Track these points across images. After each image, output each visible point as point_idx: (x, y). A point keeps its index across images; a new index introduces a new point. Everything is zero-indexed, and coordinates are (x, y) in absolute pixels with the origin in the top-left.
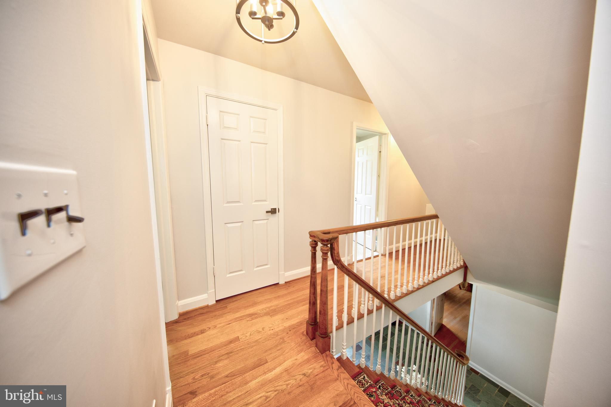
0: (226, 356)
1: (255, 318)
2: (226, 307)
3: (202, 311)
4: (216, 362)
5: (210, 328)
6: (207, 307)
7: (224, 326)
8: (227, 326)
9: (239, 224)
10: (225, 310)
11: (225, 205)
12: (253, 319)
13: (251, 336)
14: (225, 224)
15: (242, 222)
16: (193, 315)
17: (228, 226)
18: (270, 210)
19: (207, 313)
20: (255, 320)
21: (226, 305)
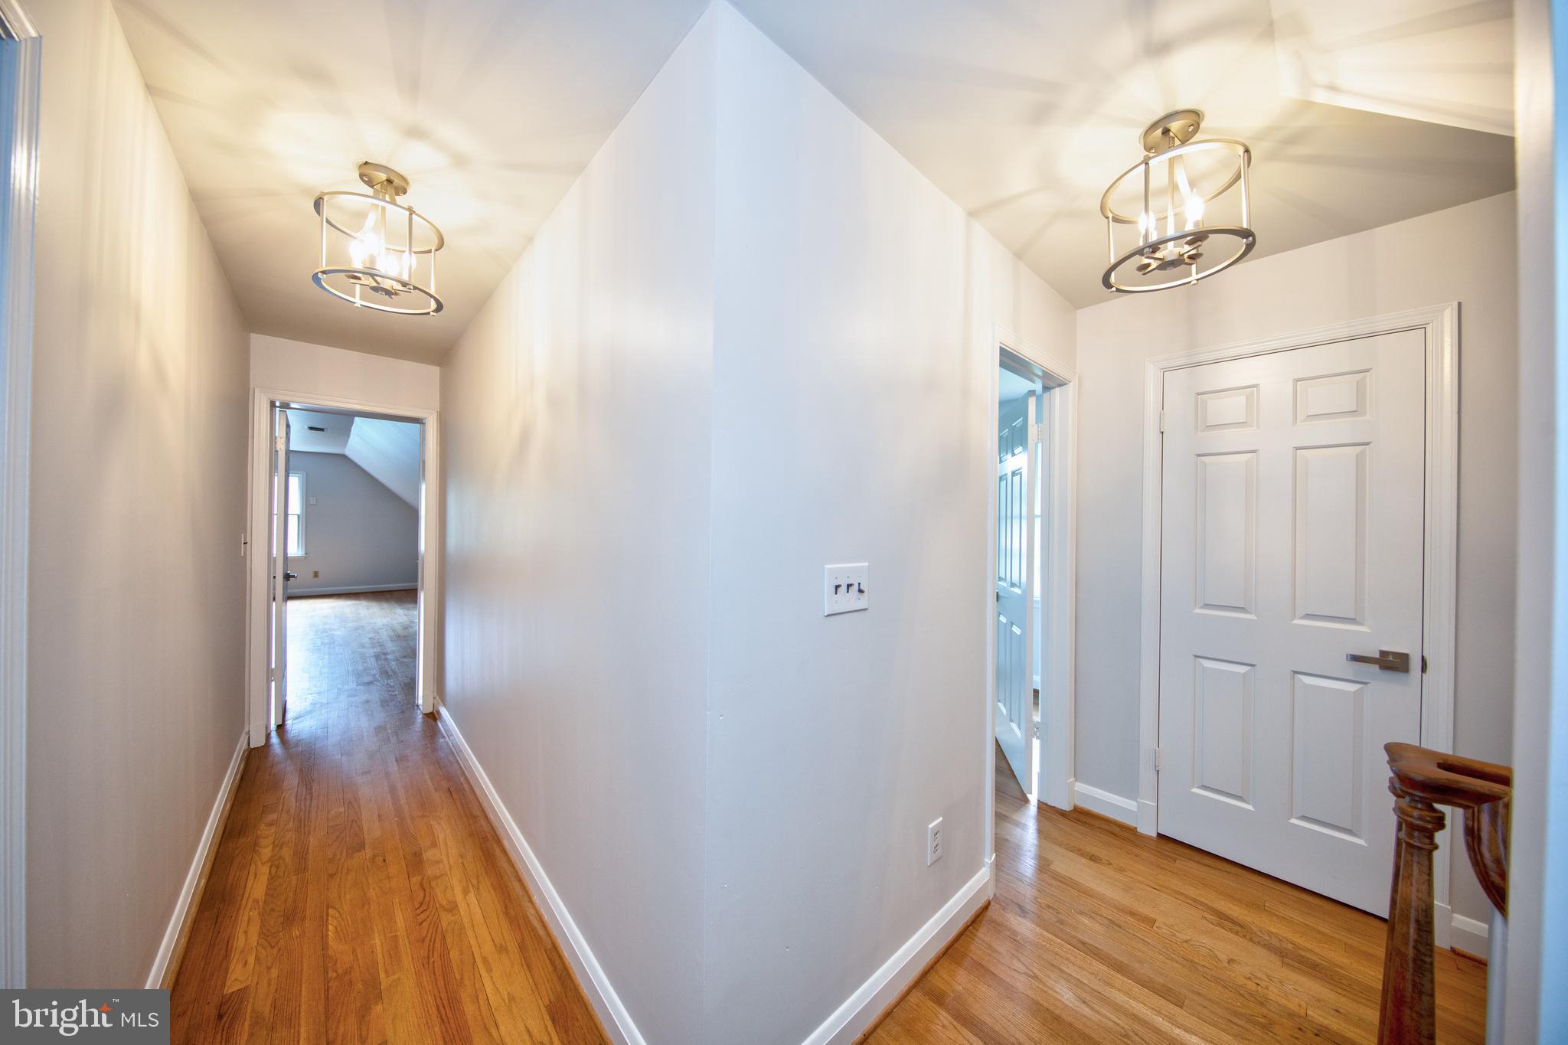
0: (1107, 922)
1: (1230, 929)
2: (1175, 860)
3: (1117, 830)
4: (1082, 913)
5: (1110, 864)
6: (1133, 831)
7: (1139, 882)
8: (1148, 888)
9: (1243, 669)
10: (1166, 862)
11: (1198, 611)
12: (1219, 925)
13: (1185, 945)
14: (1196, 656)
15: (1253, 665)
16: (1096, 823)
17: (1205, 665)
18: (1377, 655)
19: (1125, 839)
20: (1226, 932)
21: (1175, 856)
